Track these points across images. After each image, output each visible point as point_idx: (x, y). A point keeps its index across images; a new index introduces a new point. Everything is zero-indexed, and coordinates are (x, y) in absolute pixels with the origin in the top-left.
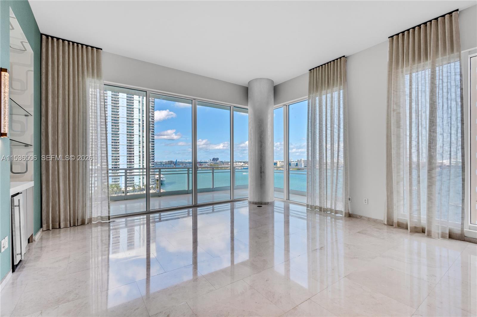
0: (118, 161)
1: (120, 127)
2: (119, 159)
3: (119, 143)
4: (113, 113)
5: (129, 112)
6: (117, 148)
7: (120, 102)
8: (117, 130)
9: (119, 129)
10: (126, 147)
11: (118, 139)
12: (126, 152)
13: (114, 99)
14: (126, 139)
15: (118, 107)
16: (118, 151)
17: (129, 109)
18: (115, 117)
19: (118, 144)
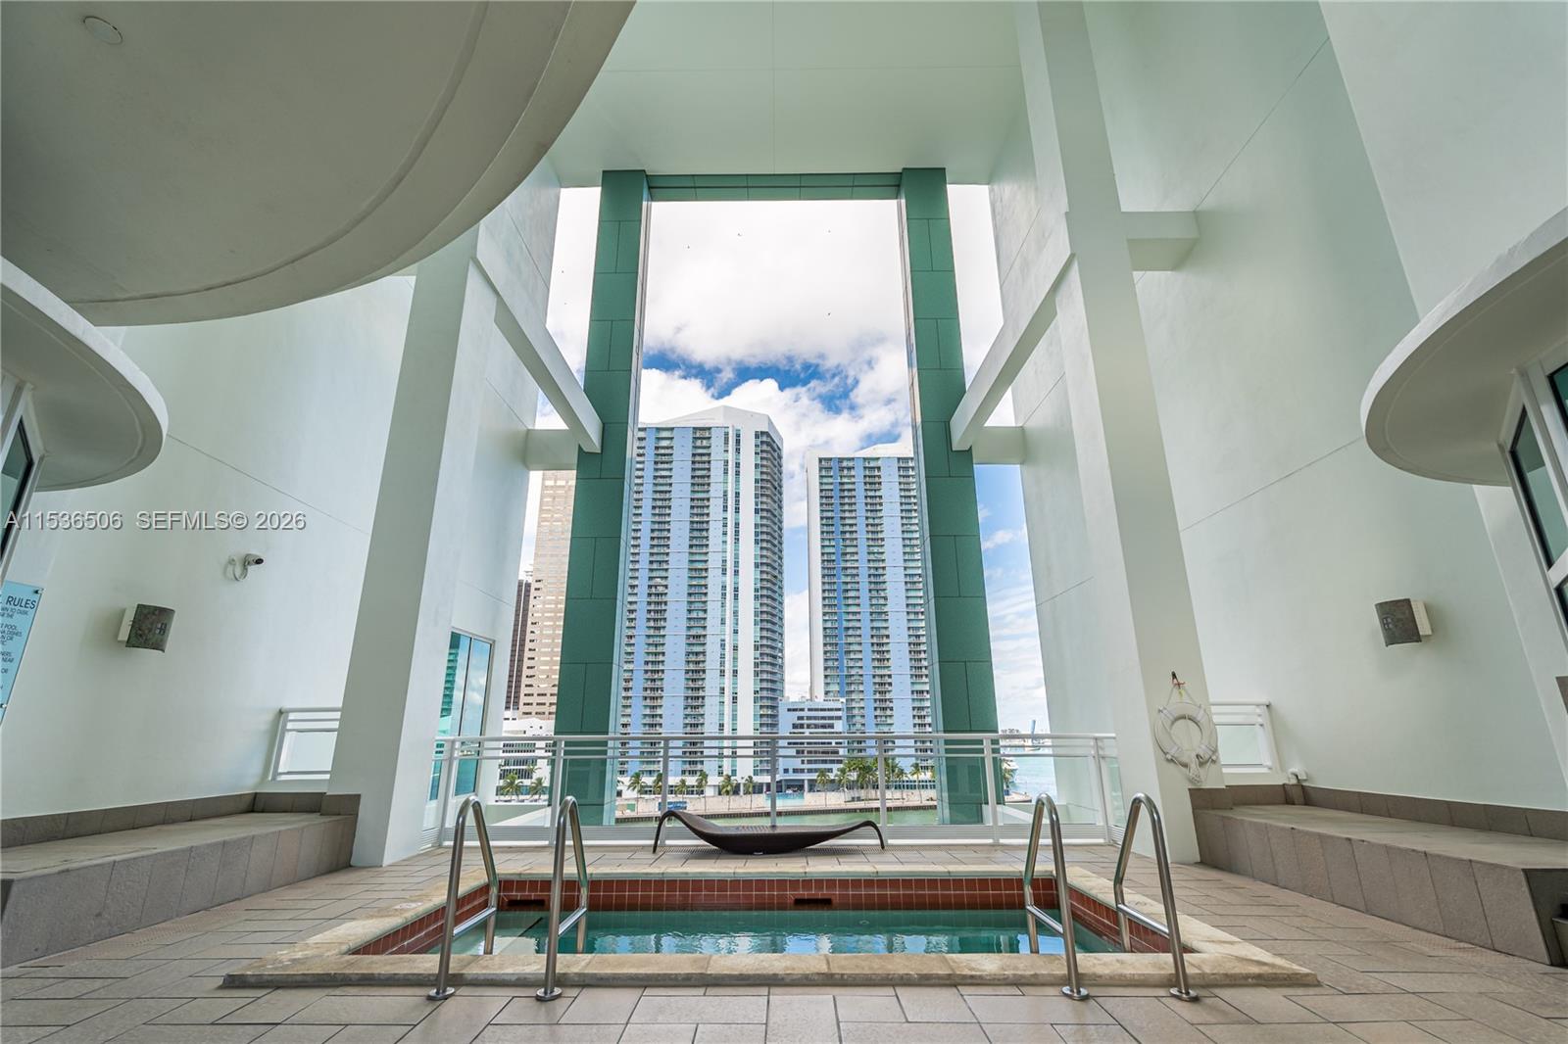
0: (890, 688)
1: (889, 593)
2: (890, 684)
3: (888, 637)
4: (872, 557)
5: (908, 550)
6: (883, 652)
7: (885, 527)
8: (882, 601)
9: (885, 598)
10: (907, 648)
11: (885, 625)
12: (908, 664)
13: (871, 521)
14: (905, 624)
15: (882, 539)
16: (888, 660)
17: (907, 542)
18: (877, 569)
19: (885, 640)
